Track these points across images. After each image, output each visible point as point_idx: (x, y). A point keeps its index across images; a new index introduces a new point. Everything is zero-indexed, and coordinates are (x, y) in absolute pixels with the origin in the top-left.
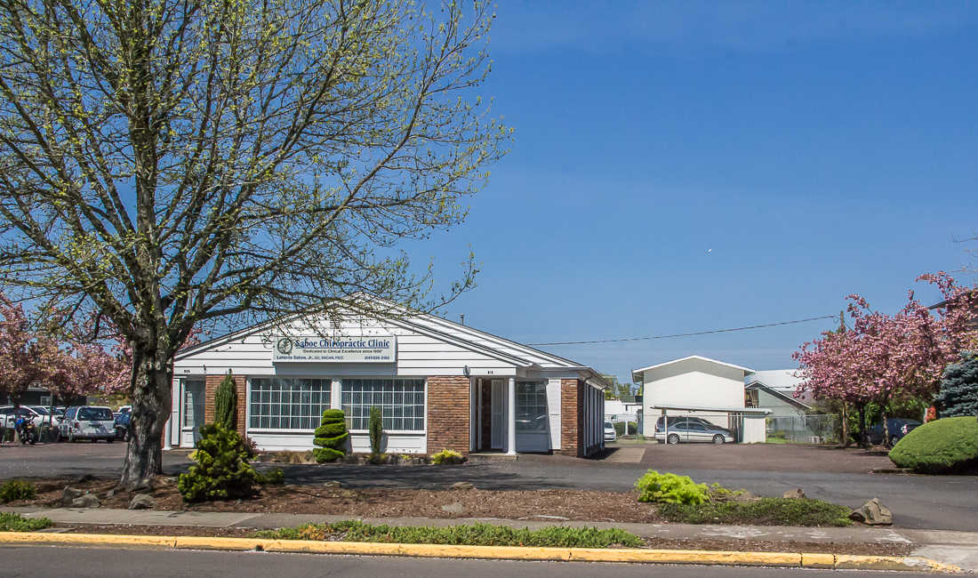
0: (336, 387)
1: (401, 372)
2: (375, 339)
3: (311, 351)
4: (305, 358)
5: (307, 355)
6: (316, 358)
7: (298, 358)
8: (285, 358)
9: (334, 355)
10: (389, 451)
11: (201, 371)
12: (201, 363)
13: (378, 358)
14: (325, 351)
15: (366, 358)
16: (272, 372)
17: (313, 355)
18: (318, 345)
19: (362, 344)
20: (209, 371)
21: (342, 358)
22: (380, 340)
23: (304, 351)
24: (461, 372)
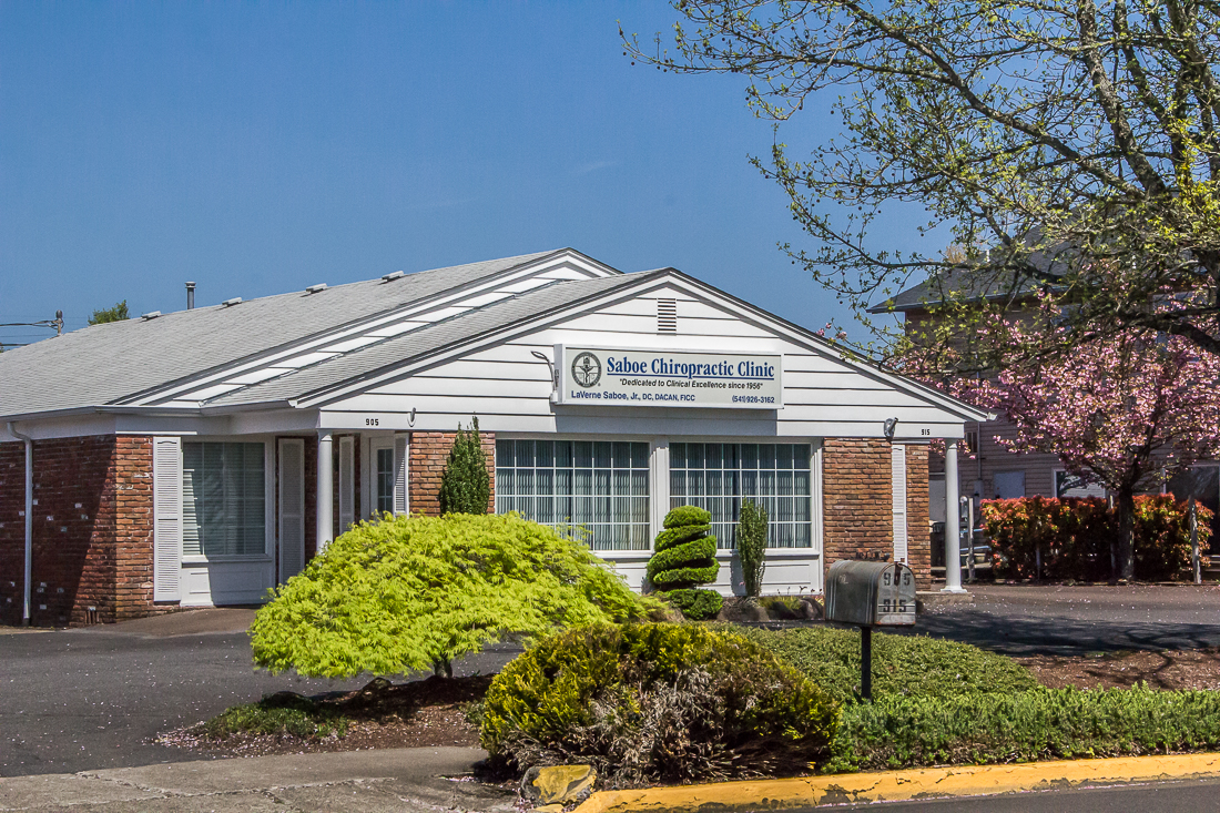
0: (660, 459)
1: (783, 430)
2: (750, 359)
3: (635, 382)
4: (624, 396)
5: (629, 390)
6: (646, 397)
7: (613, 396)
8: (587, 395)
9: (678, 391)
10: (765, 591)
11: (402, 423)
12: (408, 404)
13: (755, 400)
14: (661, 384)
15: (735, 399)
16: (549, 425)
17: (641, 390)
18: (648, 370)
19: (728, 370)
20: (422, 423)
21: (691, 398)
22: (759, 362)
23: (625, 382)
24: (879, 431)
